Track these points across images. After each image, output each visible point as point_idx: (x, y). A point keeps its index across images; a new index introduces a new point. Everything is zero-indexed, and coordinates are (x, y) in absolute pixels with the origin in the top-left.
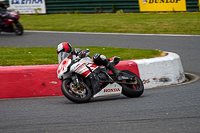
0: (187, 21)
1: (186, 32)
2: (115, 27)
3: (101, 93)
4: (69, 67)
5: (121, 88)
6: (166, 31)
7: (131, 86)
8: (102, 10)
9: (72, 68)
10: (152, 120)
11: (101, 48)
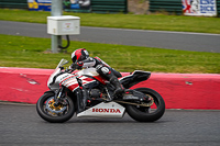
5: (123, 109)
9: (58, 79)
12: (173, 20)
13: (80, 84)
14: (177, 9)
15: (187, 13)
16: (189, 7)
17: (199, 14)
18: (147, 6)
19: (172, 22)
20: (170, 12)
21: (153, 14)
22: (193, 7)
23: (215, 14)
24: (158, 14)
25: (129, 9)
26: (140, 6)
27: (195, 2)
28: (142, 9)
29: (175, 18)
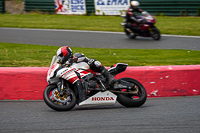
3: (89, 101)
4: (56, 72)
5: (115, 97)
7: (130, 96)
8: (187, 13)
11: (186, 51)
12: (46, 19)
13: (79, 76)
14: (50, 9)
15: (59, 12)
16: (61, 7)
17: (70, 12)
18: (22, 6)
19: (46, 21)
20: (44, 11)
21: (28, 14)
22: (65, 7)
23: (84, 12)
24: (33, 14)
25: (6, 9)
26: (16, 6)
27: (66, 2)
28: (18, 9)
29: (49, 17)
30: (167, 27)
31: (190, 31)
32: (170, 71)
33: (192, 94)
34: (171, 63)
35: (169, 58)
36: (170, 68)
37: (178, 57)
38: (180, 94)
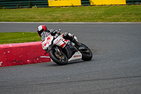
0: (82, 12)
1: (81, 20)
2: (31, 18)
4: (52, 42)
6: (67, 20)
8: (22, 6)
9: (54, 42)
10: (58, 83)
11: (21, 33)
30: (7, 17)
31: (24, 19)
32: (10, 48)
33: (27, 63)
34: (11, 42)
35: (10, 38)
36: (10, 45)
37: (16, 38)
38: (18, 64)
